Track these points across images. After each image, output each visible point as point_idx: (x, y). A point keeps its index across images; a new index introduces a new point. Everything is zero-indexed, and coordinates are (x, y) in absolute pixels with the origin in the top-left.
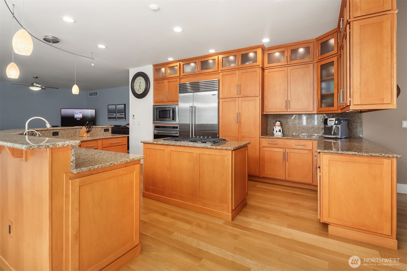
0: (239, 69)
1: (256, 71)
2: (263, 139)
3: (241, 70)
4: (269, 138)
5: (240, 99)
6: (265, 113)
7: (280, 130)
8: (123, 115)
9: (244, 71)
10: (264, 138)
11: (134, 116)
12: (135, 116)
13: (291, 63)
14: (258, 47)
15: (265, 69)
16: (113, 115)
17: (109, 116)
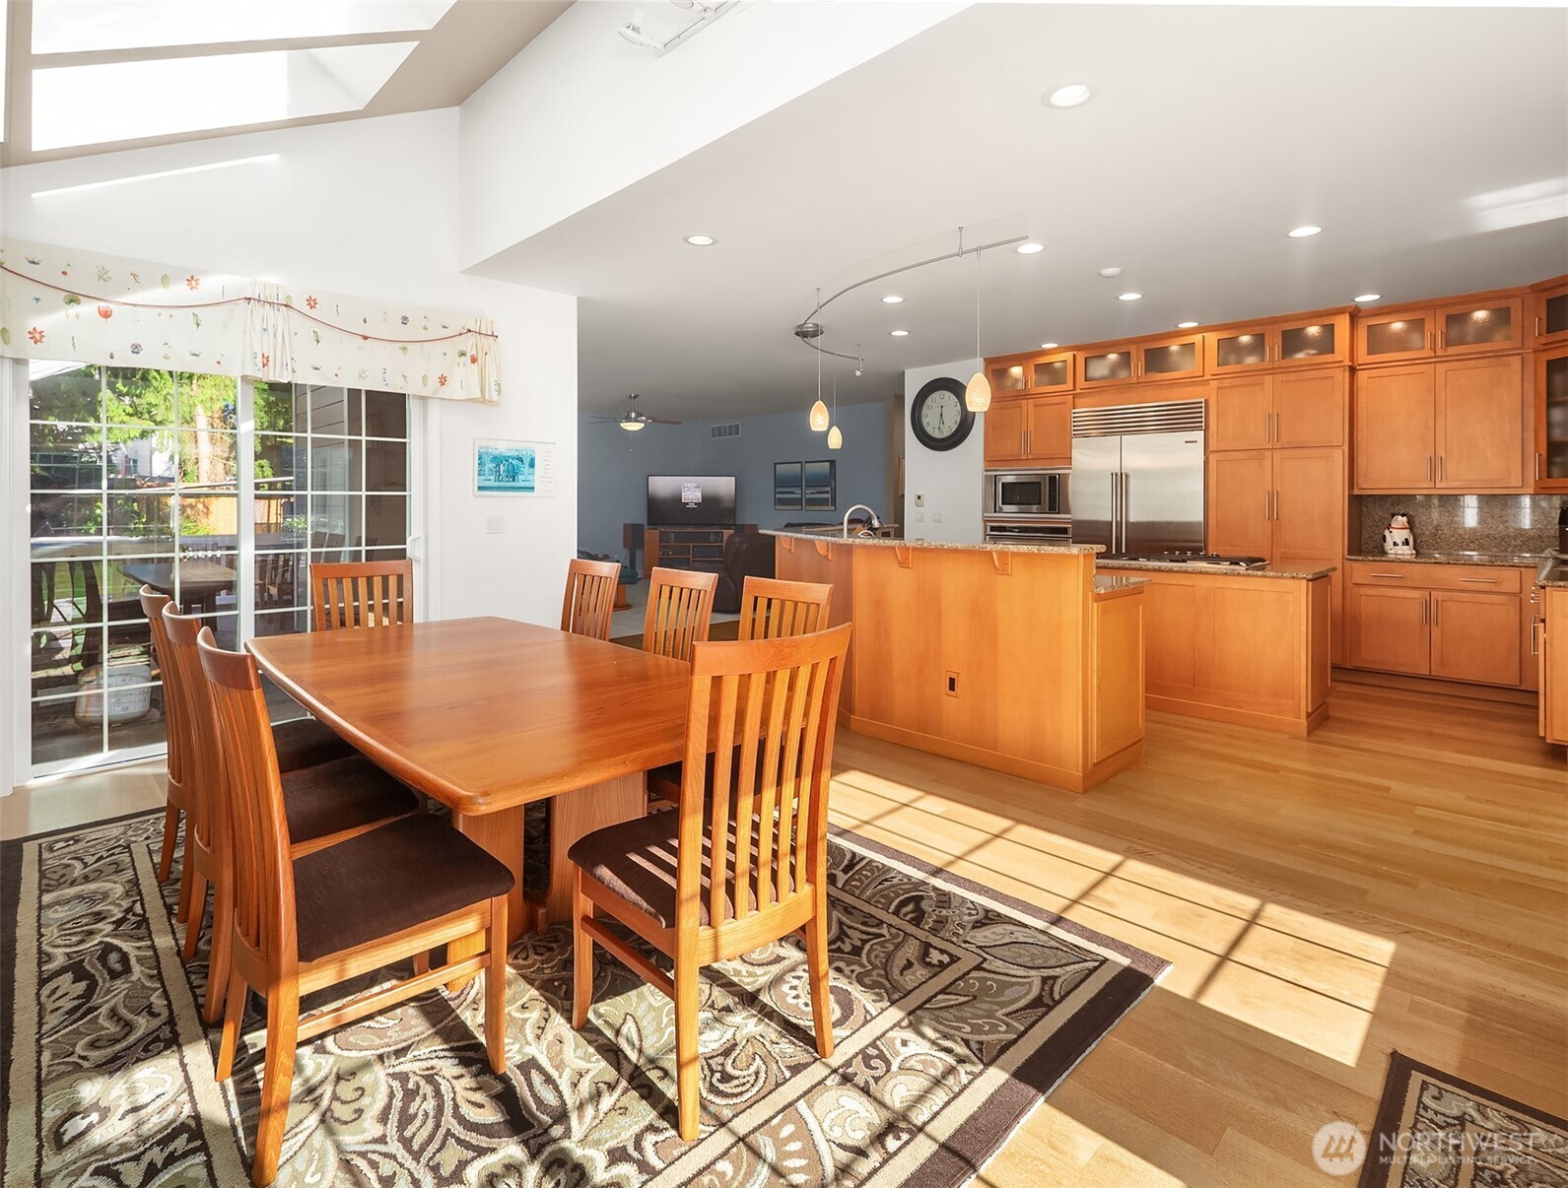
0: (1273, 371)
1: (1332, 377)
2: (1355, 564)
3: (1280, 375)
4: (1375, 561)
5: (1278, 455)
6: (1356, 492)
7: (1406, 539)
8: (828, 492)
9: (1292, 376)
10: (1357, 560)
11: (919, 497)
12: (925, 500)
13: (1446, 351)
14: (1340, 312)
15: (1358, 368)
16: (793, 493)
17: (778, 496)
